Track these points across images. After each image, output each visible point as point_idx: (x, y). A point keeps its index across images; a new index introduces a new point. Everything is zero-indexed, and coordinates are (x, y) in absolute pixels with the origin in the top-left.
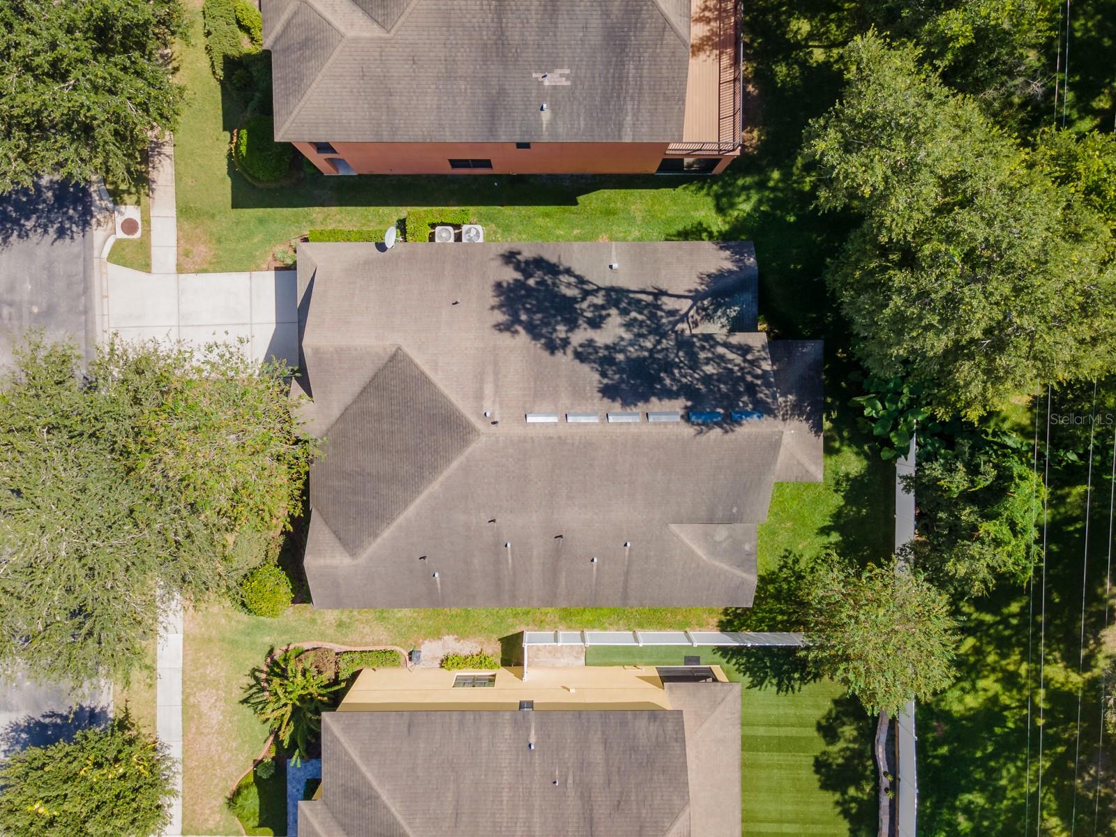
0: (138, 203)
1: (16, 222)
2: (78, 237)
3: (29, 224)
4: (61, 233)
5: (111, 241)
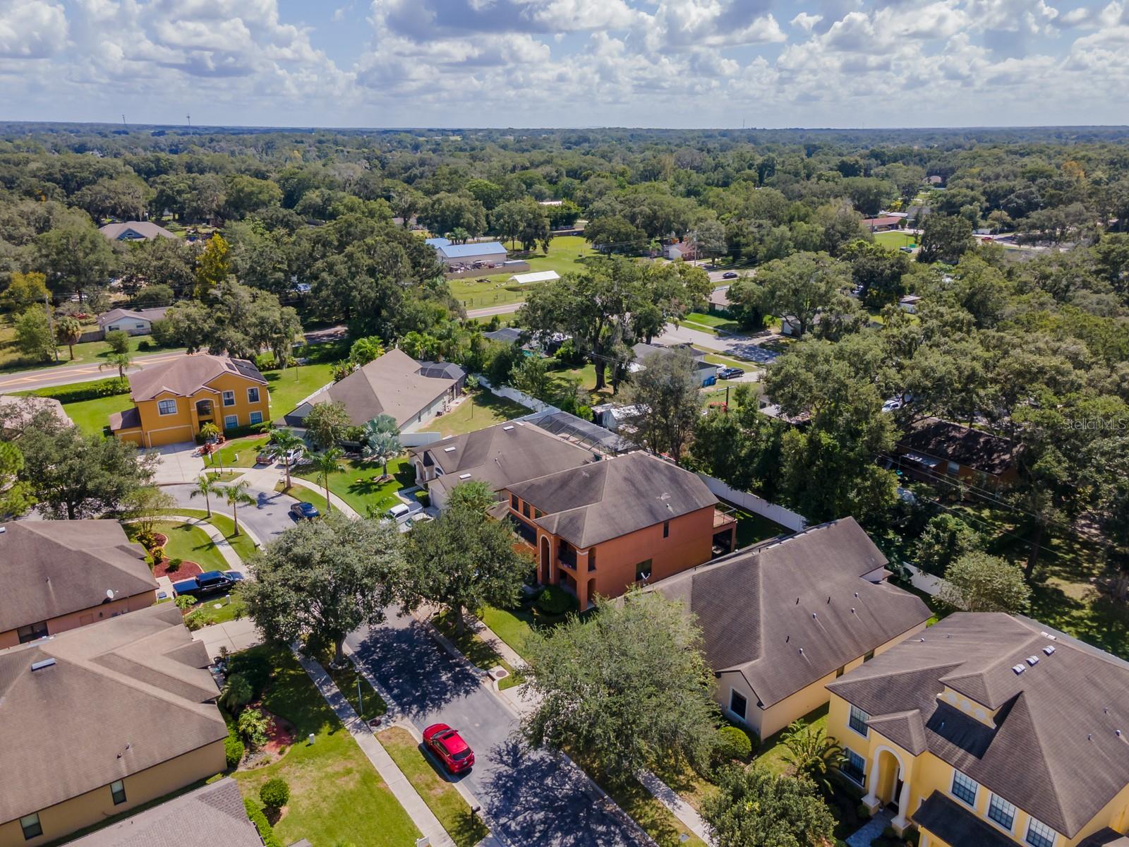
0: (498, 664)
1: (440, 699)
2: (477, 690)
3: (448, 696)
4: (467, 692)
5: (496, 683)
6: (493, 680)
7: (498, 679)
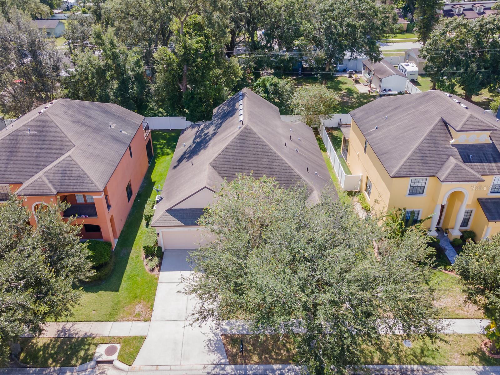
0: (96, 345)
5: (117, 363)
6: (111, 362)
7: (114, 357)
